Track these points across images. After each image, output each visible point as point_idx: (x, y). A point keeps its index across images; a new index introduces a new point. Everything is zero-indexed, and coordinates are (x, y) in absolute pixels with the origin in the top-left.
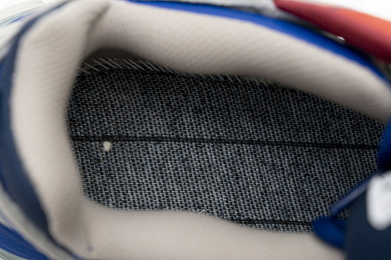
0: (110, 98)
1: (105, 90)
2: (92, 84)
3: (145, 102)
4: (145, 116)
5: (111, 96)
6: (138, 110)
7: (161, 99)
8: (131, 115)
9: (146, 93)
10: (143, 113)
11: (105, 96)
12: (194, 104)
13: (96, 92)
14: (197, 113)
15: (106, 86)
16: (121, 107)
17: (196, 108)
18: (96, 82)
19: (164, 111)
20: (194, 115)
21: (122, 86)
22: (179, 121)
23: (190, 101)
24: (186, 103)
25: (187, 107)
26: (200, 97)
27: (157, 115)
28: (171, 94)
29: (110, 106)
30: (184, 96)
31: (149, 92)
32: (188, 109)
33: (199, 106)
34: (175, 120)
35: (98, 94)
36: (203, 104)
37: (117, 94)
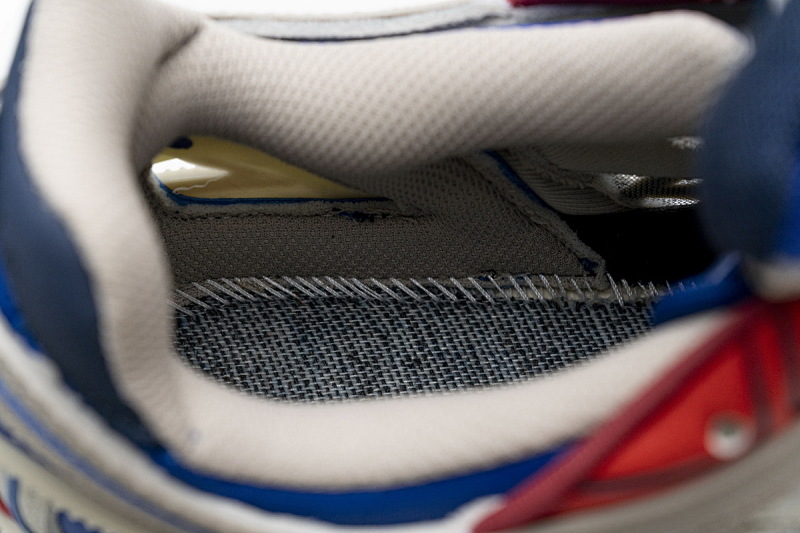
0: (234, 355)
1: (222, 342)
2: (196, 334)
3: (304, 357)
4: (307, 383)
5: (237, 352)
6: (293, 373)
7: (335, 347)
8: (279, 382)
9: (305, 339)
10: (303, 376)
11: (223, 353)
12: (405, 350)
13: (204, 348)
14: (411, 366)
15: (224, 334)
16: (258, 369)
17: (408, 358)
18: (204, 330)
19: (344, 369)
20: (405, 370)
21: (257, 332)
22: (378, 386)
23: (395, 347)
24: (388, 350)
25: (391, 357)
26: (415, 336)
27: (332, 378)
28: (355, 336)
29: (234, 370)
30: (383, 337)
31: (310, 338)
32: (393, 361)
33: (415, 353)
34: (369, 383)
35: (209, 351)
36: (421, 350)
37: (247, 348)
